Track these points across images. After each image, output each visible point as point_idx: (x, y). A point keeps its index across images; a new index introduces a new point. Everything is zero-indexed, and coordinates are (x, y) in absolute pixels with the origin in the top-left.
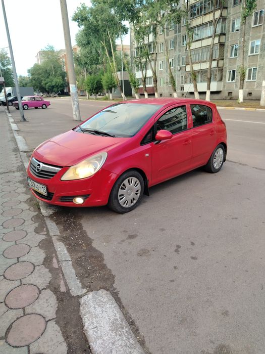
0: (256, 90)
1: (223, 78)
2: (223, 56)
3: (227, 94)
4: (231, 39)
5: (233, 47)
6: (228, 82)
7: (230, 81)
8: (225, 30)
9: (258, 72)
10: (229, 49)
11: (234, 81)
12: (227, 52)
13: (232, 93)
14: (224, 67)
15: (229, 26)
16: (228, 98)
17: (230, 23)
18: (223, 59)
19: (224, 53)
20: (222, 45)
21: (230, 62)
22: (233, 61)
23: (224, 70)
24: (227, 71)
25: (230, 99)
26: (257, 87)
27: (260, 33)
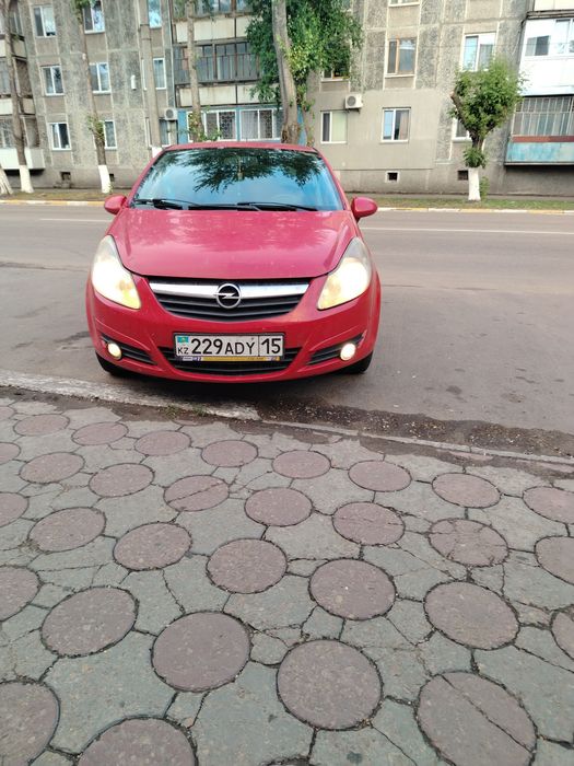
0: (120, 167)
1: (42, 140)
2: (30, 90)
3: (59, 177)
4: (42, 51)
5: (48, 72)
6: (54, 149)
7: (60, 148)
8: (20, 28)
9: (118, 130)
10: (42, 75)
11: (67, 148)
12: (38, 80)
13: (69, 173)
14: (38, 114)
15: (29, 20)
16: (65, 185)
17: (28, 14)
18: (30, 97)
19: (29, 83)
20: (22, 62)
21: (50, 105)
22: (56, 104)
23: (39, 121)
24: (47, 124)
25: (70, 188)
26: (122, 162)
27: (103, 48)
